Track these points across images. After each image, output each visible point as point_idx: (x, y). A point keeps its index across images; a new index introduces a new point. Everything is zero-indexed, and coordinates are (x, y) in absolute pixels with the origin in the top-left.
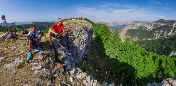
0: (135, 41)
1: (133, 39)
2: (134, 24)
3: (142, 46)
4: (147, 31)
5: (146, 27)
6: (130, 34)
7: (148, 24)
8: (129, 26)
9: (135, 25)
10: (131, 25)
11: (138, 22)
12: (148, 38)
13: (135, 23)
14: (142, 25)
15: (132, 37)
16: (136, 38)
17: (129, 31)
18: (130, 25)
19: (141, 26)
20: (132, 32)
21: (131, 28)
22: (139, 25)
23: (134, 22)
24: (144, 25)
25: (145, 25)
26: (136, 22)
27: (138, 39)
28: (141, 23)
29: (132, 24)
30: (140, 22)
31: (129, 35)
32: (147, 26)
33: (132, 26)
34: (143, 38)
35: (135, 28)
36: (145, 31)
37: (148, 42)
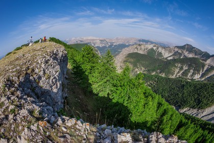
0: (138, 73)
1: (137, 69)
2: (140, 45)
3: (149, 83)
4: (161, 61)
5: (161, 53)
6: (132, 60)
7: (164, 47)
8: (130, 47)
9: (142, 47)
10: (135, 46)
11: (147, 42)
12: (160, 73)
13: (141, 43)
14: (155, 48)
15: (135, 65)
16: (141, 69)
17: (131, 55)
18: (133, 45)
19: (152, 49)
20: (135, 58)
21: (135, 52)
22: (150, 47)
23: (140, 41)
24: (158, 48)
25: (160, 50)
26: (143, 41)
27: (144, 71)
28: (154, 45)
29: (136, 44)
30: (152, 43)
31: (130, 62)
32: (163, 51)
33: (137, 48)
34: (153, 71)
35: (141, 52)
36: (158, 59)
37: (159, 79)
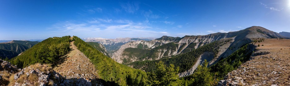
0: (133, 61)
1: (132, 59)
2: (132, 42)
3: (142, 67)
4: (148, 51)
5: (146, 45)
6: (128, 53)
7: (148, 41)
8: (126, 44)
9: (134, 43)
10: (129, 43)
11: (136, 39)
12: (149, 58)
13: (133, 41)
14: (142, 43)
15: (130, 57)
16: (135, 58)
17: (127, 50)
18: (128, 42)
19: (140, 44)
20: (129, 51)
21: (129, 47)
22: (139, 42)
23: (132, 39)
24: (144, 43)
25: (146, 43)
26: (134, 39)
27: (137, 59)
28: (141, 41)
29: (129, 42)
30: (140, 40)
31: (126, 55)
32: (148, 44)
33: (130, 44)
34: (143, 58)
35: (133, 47)
36: (145, 50)
37: (149, 63)
